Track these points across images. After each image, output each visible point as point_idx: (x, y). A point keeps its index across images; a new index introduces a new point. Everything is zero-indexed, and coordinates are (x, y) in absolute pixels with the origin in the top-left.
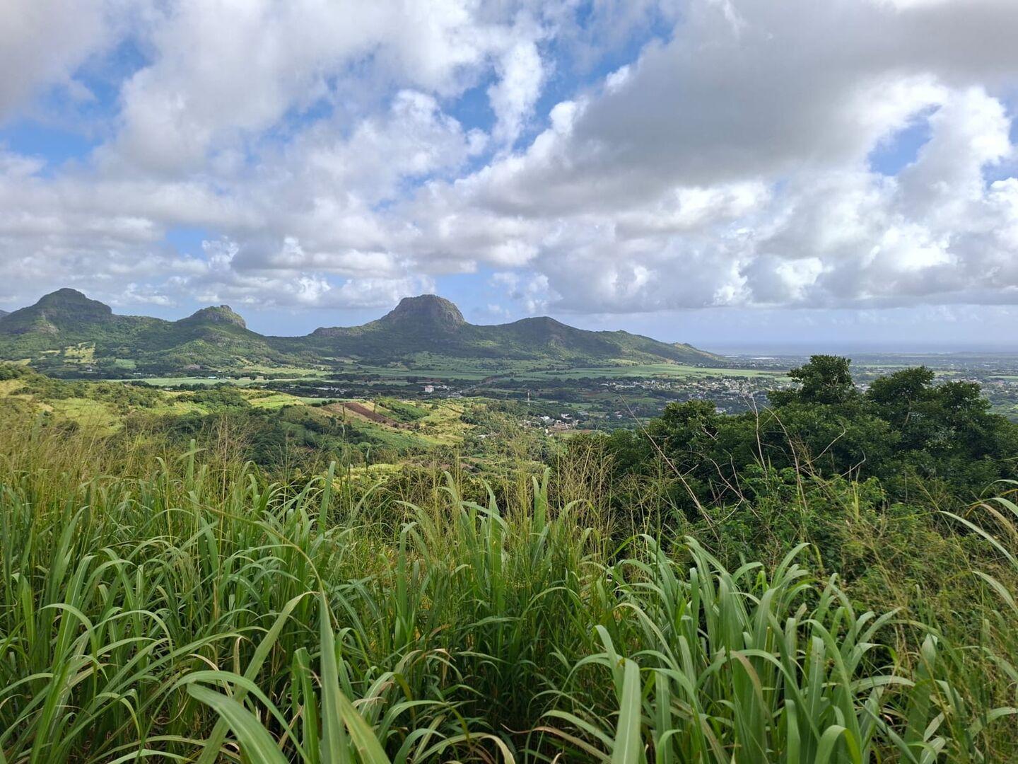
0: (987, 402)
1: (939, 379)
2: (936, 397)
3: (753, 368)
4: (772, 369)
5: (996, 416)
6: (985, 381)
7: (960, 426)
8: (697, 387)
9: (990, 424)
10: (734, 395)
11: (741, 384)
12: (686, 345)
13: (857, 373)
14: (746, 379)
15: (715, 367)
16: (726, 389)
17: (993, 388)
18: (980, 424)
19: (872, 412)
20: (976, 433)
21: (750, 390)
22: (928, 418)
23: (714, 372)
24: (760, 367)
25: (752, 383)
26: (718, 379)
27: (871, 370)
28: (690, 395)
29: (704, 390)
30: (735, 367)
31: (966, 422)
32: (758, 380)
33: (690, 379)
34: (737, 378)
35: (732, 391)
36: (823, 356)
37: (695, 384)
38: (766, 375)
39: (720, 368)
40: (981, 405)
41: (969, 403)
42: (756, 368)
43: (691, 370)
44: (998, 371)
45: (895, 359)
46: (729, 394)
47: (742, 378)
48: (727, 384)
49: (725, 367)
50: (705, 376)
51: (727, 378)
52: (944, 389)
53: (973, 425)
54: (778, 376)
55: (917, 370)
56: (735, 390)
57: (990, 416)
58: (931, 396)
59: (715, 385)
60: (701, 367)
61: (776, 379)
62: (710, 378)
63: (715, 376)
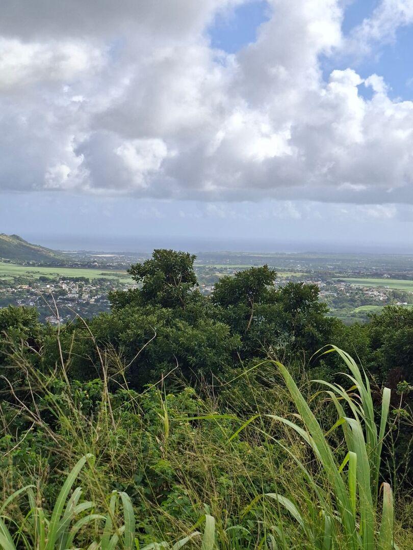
0: (325, 306)
1: (282, 280)
2: (278, 300)
3: (94, 267)
4: (116, 268)
5: (332, 320)
6: (328, 283)
7: (299, 331)
8: (28, 291)
9: (326, 327)
10: (72, 300)
11: (80, 287)
12: (15, 237)
13: (207, 273)
14: (87, 281)
15: (50, 266)
16: (63, 293)
17: (336, 290)
18: (317, 327)
19: (214, 316)
20: (313, 337)
21: (92, 293)
22: (270, 322)
23: (47, 271)
24: (104, 266)
25: (94, 285)
26: (53, 281)
27: (221, 271)
28: (19, 302)
29: (36, 295)
30: (74, 266)
31: (304, 326)
32: (101, 281)
33: (19, 280)
34: (76, 280)
35: (70, 296)
36: (165, 251)
37: (25, 287)
38: (110, 275)
39: (56, 266)
40: (319, 308)
41: (309, 306)
42: (99, 268)
43: (21, 270)
44: (340, 273)
45: (244, 259)
46: (67, 299)
47: (82, 279)
48: (64, 286)
49: (62, 265)
50: (37, 276)
51: (64, 279)
52: (286, 291)
53: (310, 328)
54: (123, 277)
55: (260, 270)
56: (73, 294)
57: (326, 320)
58: (272, 299)
59: (50, 288)
60: (33, 265)
61: (121, 281)
62: (44, 280)
63: (51, 277)
